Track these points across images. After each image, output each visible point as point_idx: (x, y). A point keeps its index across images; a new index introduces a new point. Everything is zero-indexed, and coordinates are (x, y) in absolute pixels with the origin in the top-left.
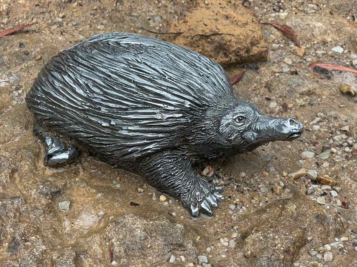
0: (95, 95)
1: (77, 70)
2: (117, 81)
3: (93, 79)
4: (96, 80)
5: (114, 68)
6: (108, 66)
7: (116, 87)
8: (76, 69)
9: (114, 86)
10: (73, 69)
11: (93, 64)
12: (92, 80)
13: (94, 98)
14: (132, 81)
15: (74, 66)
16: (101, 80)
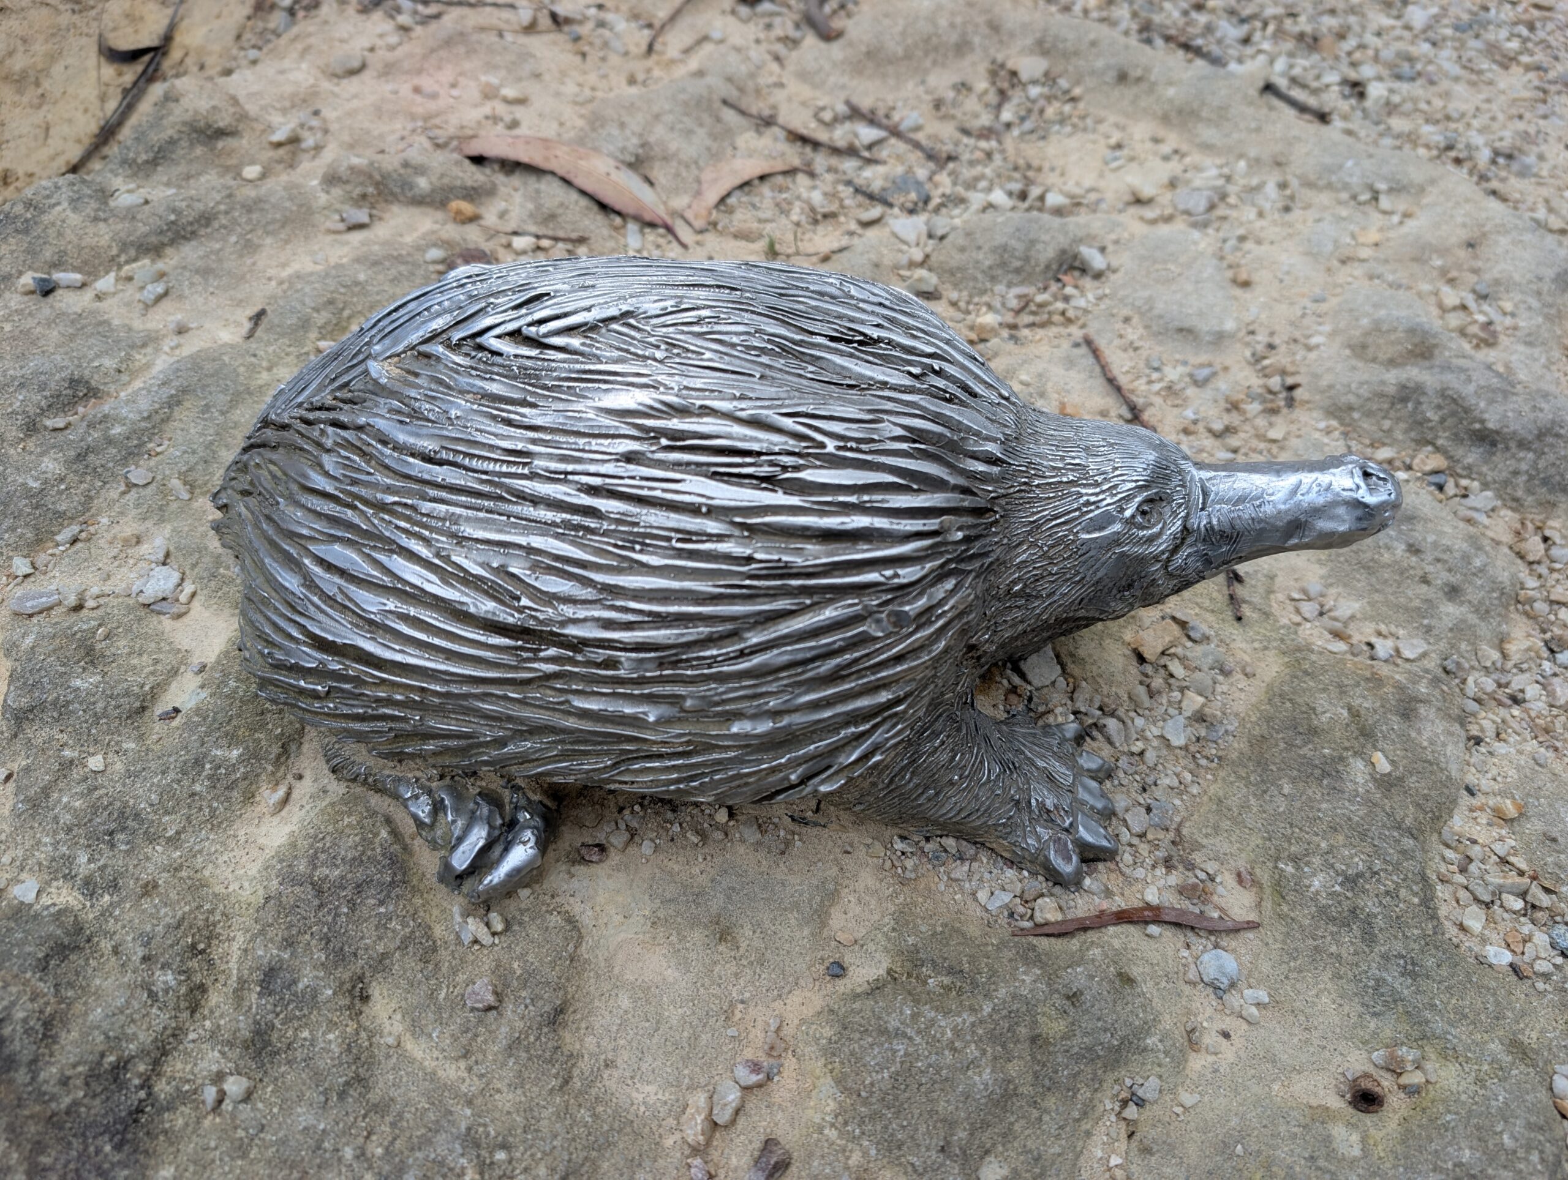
0: (568, 611)
1: (428, 515)
2: (636, 524)
3: (522, 540)
4: (537, 542)
5: (592, 468)
6: (562, 467)
7: (641, 552)
8: (423, 515)
9: (633, 550)
10: (408, 519)
11: (486, 473)
12: (520, 546)
13: (563, 624)
14: (704, 509)
15: (406, 505)
16: (557, 536)
